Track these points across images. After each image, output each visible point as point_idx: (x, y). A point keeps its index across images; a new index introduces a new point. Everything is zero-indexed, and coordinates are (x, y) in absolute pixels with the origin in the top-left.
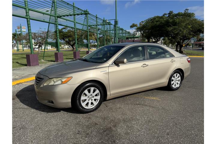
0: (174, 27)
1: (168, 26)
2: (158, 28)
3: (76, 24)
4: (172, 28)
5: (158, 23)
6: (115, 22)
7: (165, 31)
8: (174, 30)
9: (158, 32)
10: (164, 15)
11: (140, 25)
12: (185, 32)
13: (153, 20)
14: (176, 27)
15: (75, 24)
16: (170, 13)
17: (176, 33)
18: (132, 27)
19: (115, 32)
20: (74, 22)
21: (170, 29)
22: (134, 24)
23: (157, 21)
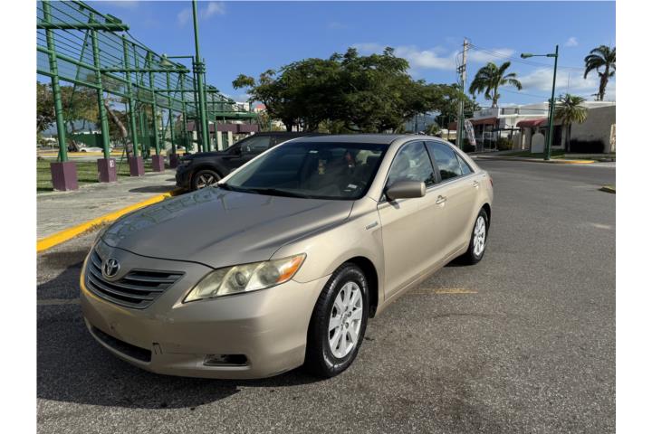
0: (361, 93)
1: (347, 91)
2: (322, 95)
3: (58, 60)
4: (356, 97)
5: (323, 79)
6: (193, 64)
7: (339, 103)
8: (362, 102)
9: (320, 105)
10: (332, 59)
11: (263, 80)
12: (387, 107)
13: (304, 69)
14: (365, 93)
15: (51, 62)
16: (350, 54)
17: (366, 109)
18: (237, 84)
19: (195, 96)
20: (49, 54)
21: (352, 98)
22: (243, 77)
23: (318, 74)
